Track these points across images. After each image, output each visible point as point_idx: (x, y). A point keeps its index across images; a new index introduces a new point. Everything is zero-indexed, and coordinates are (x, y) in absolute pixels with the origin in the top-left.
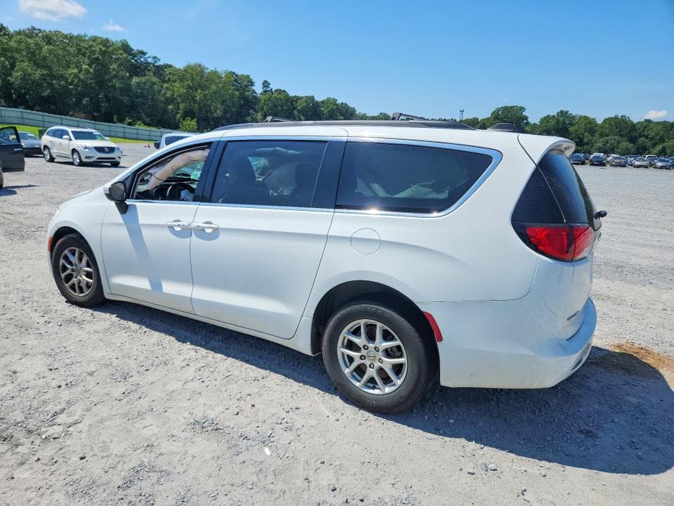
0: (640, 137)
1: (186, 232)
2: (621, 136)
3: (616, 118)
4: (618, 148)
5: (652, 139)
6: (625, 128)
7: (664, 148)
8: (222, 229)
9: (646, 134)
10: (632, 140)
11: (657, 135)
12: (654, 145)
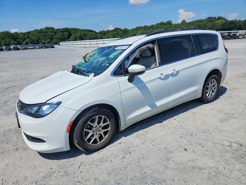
0: (17, 38)
1: (167, 77)
2: (10, 39)
3: (5, 32)
4: (11, 43)
5: (21, 39)
6: (10, 35)
7: (26, 42)
8: (180, 70)
9: (18, 37)
10: (15, 40)
11: (22, 37)
12: (23, 41)
